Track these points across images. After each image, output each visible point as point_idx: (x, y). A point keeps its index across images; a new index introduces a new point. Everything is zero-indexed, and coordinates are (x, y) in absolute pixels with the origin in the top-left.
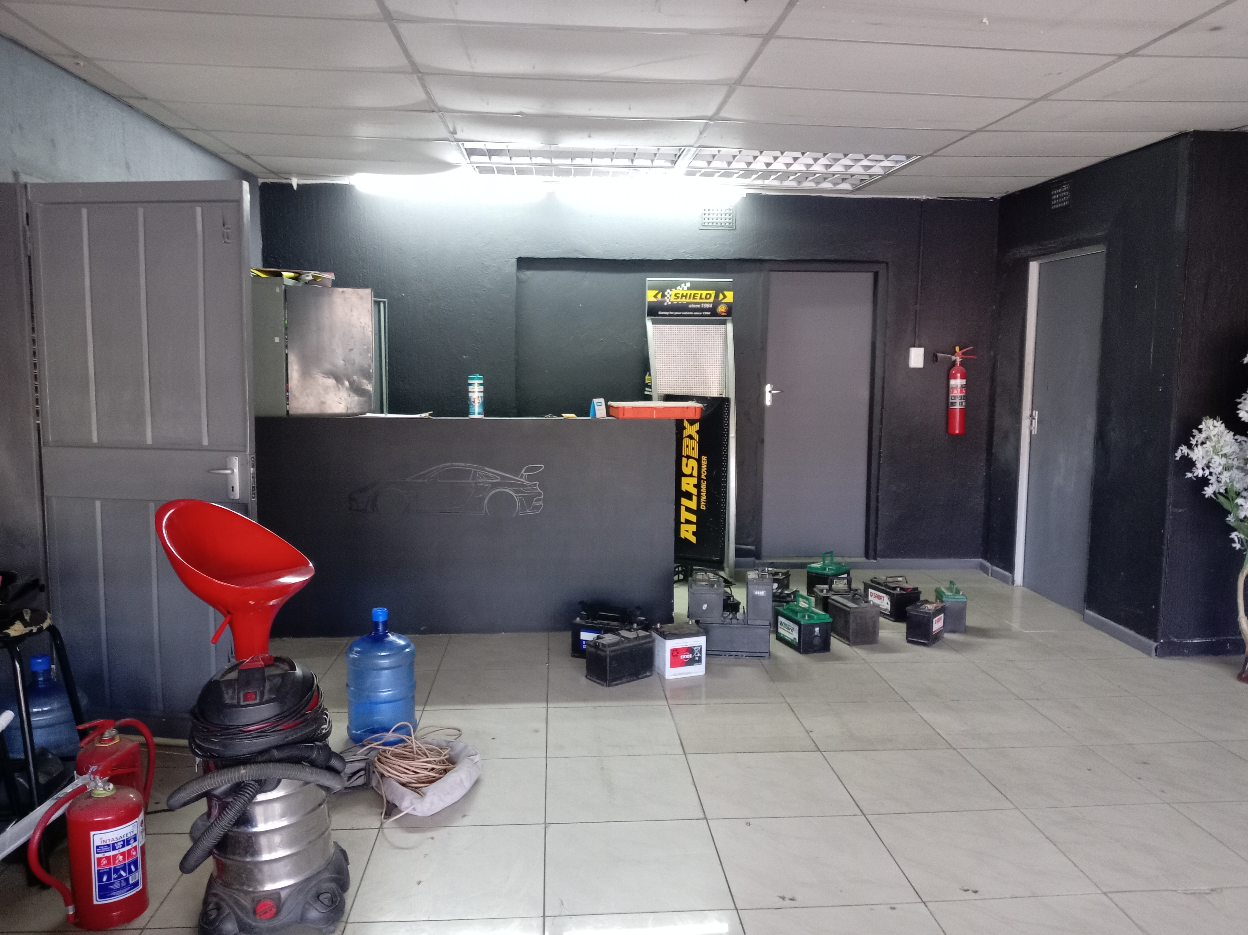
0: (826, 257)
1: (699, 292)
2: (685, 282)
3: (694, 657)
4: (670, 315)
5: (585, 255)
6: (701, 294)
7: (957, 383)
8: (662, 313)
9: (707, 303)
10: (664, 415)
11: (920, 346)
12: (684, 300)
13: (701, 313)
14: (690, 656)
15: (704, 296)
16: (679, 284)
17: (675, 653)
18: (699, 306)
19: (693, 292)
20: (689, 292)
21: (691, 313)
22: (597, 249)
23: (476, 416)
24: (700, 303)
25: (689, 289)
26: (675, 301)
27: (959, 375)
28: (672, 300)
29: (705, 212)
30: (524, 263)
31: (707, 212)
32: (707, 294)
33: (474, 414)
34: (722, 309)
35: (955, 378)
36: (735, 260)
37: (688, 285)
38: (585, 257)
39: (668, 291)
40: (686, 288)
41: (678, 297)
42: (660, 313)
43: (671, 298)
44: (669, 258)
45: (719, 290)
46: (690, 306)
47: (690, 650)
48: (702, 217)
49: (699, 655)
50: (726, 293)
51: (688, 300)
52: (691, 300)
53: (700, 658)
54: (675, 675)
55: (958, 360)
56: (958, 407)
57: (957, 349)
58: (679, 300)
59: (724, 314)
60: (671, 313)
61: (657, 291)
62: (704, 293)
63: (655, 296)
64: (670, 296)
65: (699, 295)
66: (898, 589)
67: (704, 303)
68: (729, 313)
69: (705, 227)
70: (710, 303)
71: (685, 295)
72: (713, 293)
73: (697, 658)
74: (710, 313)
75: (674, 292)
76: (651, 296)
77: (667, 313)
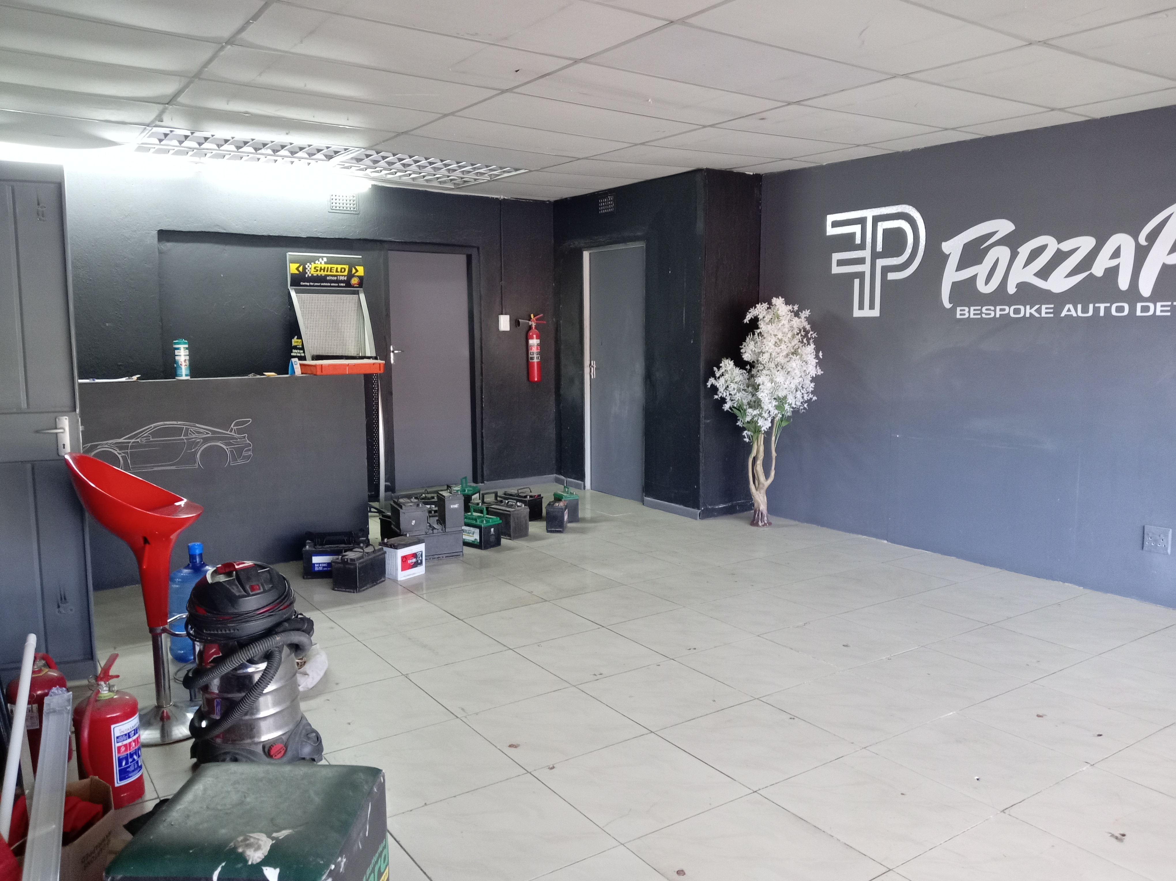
0: (434, 241)
1: (335, 266)
2: (322, 257)
3: (418, 561)
4: (310, 286)
5: (225, 230)
6: (337, 269)
7: (534, 342)
8: (304, 284)
9: (342, 276)
10: (355, 371)
11: (506, 314)
12: (323, 273)
13: (337, 285)
14: (414, 560)
15: (339, 270)
16: (318, 258)
17: (404, 559)
18: (335, 278)
19: (330, 266)
20: (326, 266)
21: (329, 284)
22: (237, 225)
23: (184, 378)
24: (336, 276)
25: (326, 263)
26: (315, 274)
27: (535, 336)
28: (312, 272)
29: (332, 197)
30: (165, 235)
31: (334, 197)
32: (341, 269)
33: (182, 376)
34: (355, 281)
35: (532, 338)
36: (360, 240)
37: (325, 259)
38: (225, 231)
39: (308, 264)
40: (323, 262)
41: (317, 271)
42: (302, 283)
43: (311, 270)
44: (304, 235)
45: (352, 265)
46: (328, 278)
47: (415, 555)
48: (330, 201)
49: (420, 558)
50: (357, 267)
51: (326, 273)
52: (329, 273)
53: (421, 561)
54: (404, 576)
55: (534, 325)
56: (535, 360)
57: (532, 316)
58: (319, 273)
59: (355, 286)
60: (312, 284)
61: (298, 265)
62: (339, 267)
63: (297, 269)
64: (310, 269)
65: (335, 269)
66: (528, 497)
67: (340, 276)
68: (360, 285)
69: (333, 211)
70: (345, 276)
71: (323, 268)
72: (346, 267)
73: (419, 561)
74: (344, 285)
75: (313, 265)
76: (293, 268)
77: (308, 284)
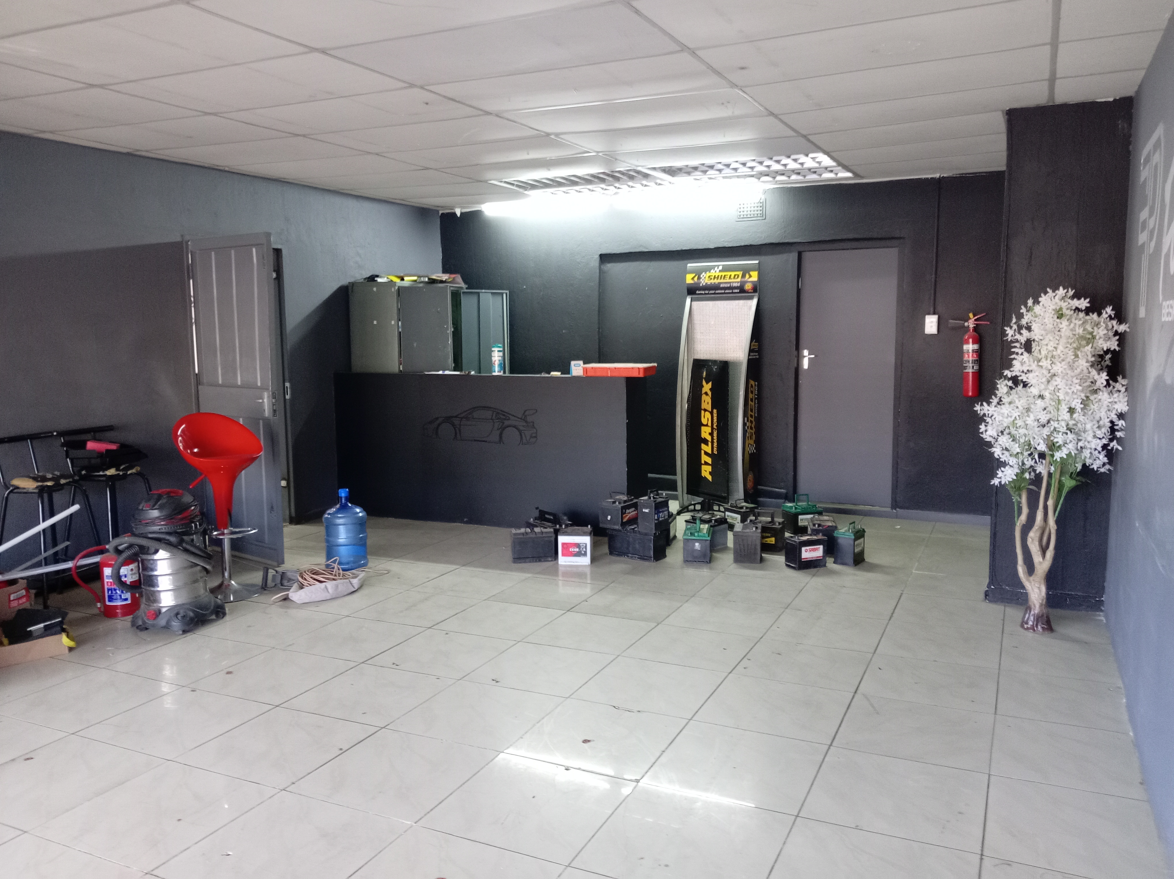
0: (845, 237)
1: (729, 273)
2: (718, 266)
3: (581, 551)
4: (705, 294)
5: (647, 249)
6: (730, 276)
7: (970, 347)
8: (699, 292)
9: (736, 282)
10: (616, 374)
11: (934, 314)
12: (716, 281)
13: (731, 291)
14: (577, 550)
15: (732, 277)
16: (713, 267)
17: (565, 546)
18: (729, 285)
19: (723, 274)
20: (720, 274)
21: (723, 291)
22: (656, 244)
24: (730, 283)
25: (720, 271)
26: (709, 282)
27: (971, 340)
28: (706, 281)
29: (740, 207)
30: (605, 258)
31: (742, 206)
32: (735, 275)
34: (748, 287)
35: (968, 343)
36: (765, 244)
37: (721, 268)
38: (647, 250)
39: (703, 274)
40: (718, 271)
41: (711, 279)
42: (697, 292)
43: (706, 280)
44: (712, 246)
45: (746, 271)
46: (722, 286)
47: (578, 545)
48: (737, 210)
49: (584, 550)
50: (752, 273)
51: (719, 281)
52: (722, 281)
53: (586, 552)
54: (565, 562)
55: (972, 326)
56: (970, 370)
57: (971, 315)
58: (713, 281)
59: (750, 291)
60: (707, 292)
61: (694, 275)
62: (733, 274)
63: (693, 279)
64: (705, 278)
65: (728, 277)
67: (733, 282)
68: (755, 290)
69: (741, 219)
70: (738, 282)
71: (717, 276)
72: (740, 273)
73: (583, 552)
74: (738, 291)
75: (708, 274)
76: (689, 279)
77: (704, 292)
